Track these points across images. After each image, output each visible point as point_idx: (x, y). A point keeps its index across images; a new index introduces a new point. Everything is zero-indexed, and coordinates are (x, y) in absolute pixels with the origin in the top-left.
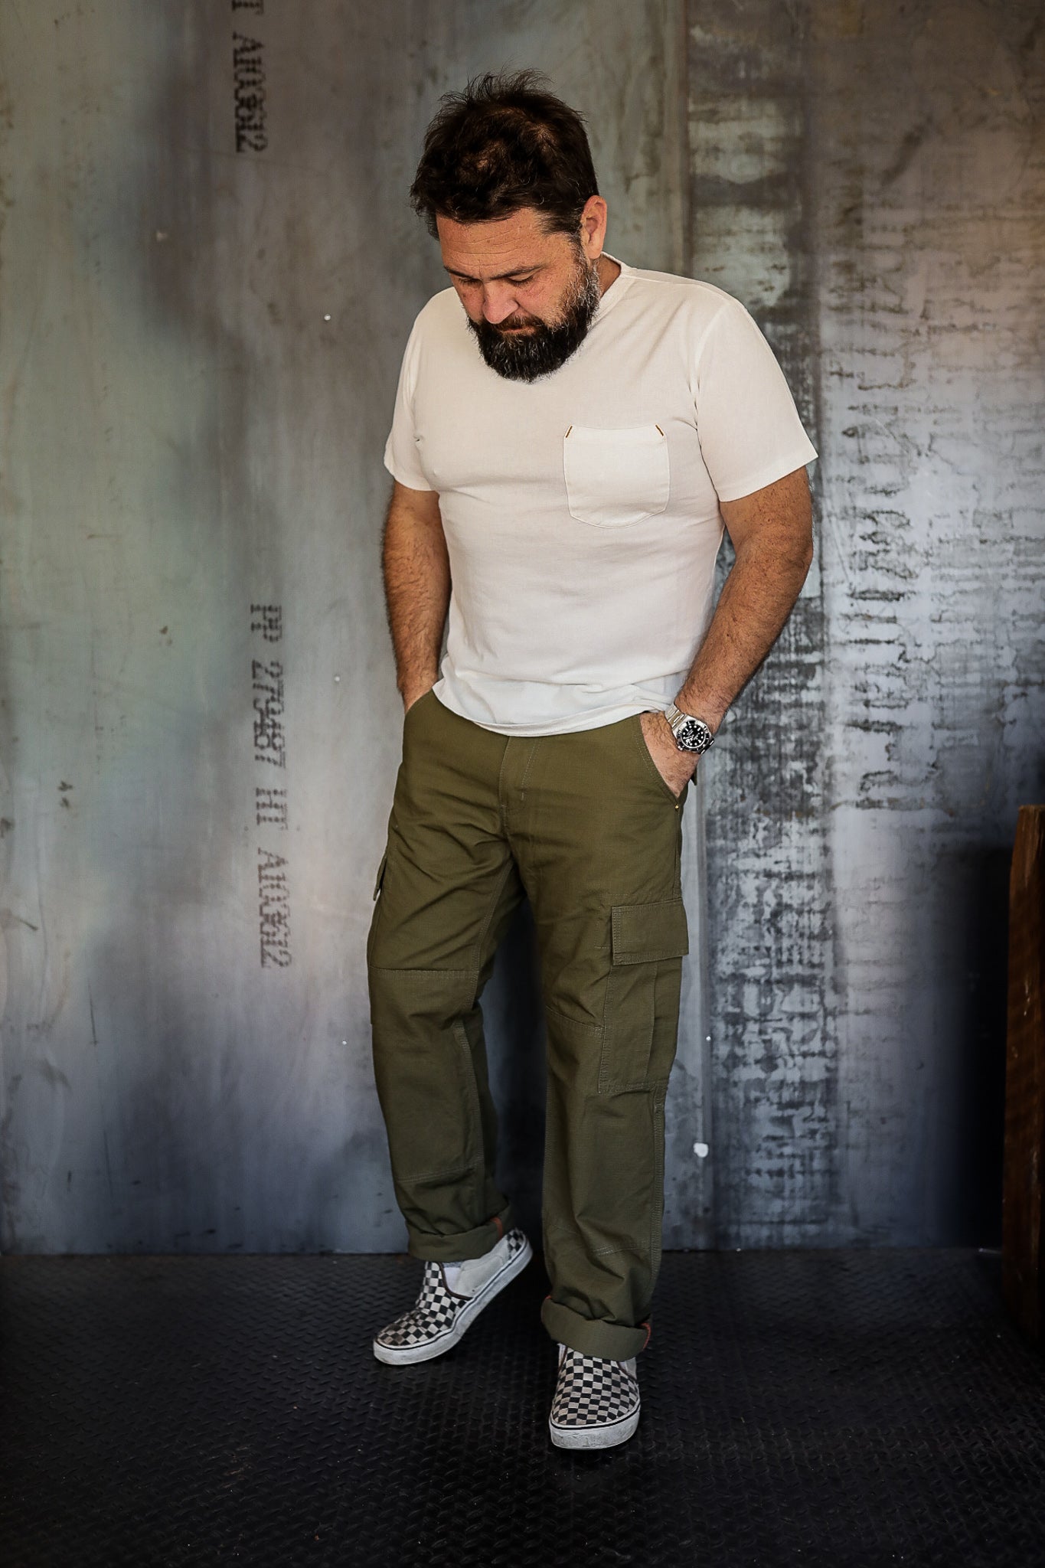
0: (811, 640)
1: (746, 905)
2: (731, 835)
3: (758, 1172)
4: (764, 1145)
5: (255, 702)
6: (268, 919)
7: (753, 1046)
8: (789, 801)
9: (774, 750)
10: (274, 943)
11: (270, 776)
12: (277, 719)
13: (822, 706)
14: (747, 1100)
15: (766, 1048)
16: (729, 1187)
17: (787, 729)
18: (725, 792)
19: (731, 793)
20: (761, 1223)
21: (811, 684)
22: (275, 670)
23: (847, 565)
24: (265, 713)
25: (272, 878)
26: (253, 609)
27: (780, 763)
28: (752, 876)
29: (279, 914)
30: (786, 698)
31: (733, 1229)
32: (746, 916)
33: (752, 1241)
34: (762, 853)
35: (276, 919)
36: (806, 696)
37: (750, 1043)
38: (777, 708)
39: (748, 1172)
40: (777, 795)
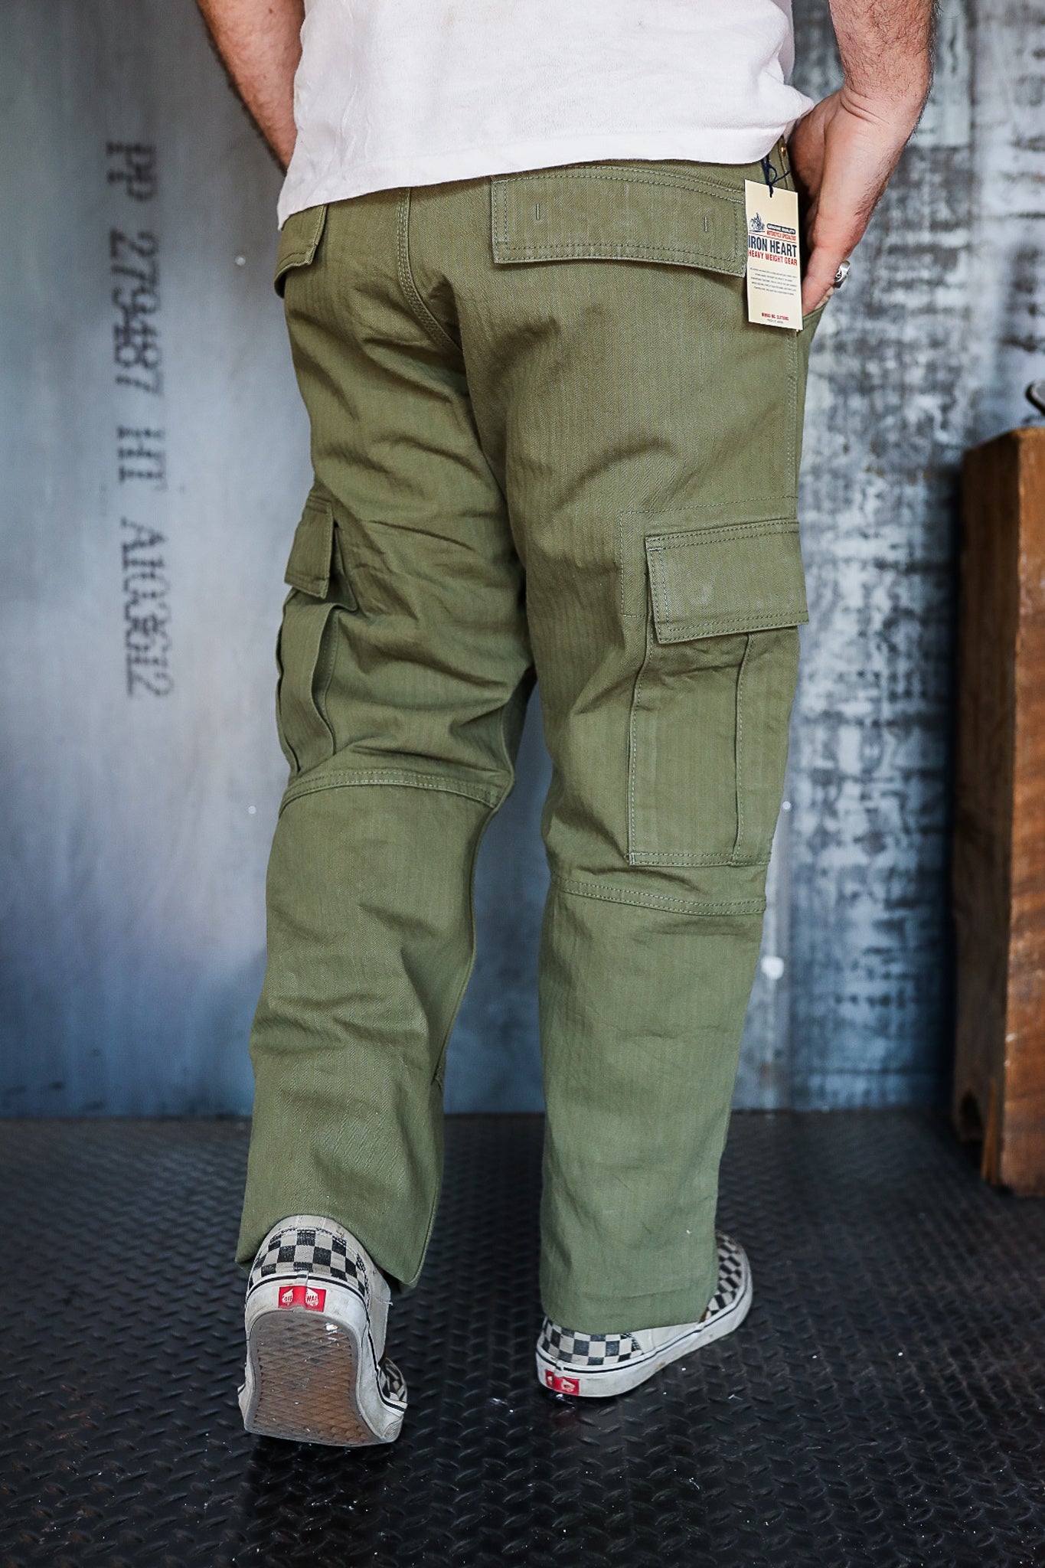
0: (953, 210)
1: (846, 610)
2: (827, 505)
3: (854, 999)
4: (864, 961)
5: (116, 294)
6: (138, 625)
7: (852, 819)
8: (912, 454)
9: (894, 378)
10: (146, 661)
11: (139, 409)
12: (151, 320)
13: (967, 313)
14: (841, 898)
15: (871, 821)
16: (812, 1021)
17: (913, 346)
18: (819, 440)
19: (830, 442)
20: (855, 1072)
21: (952, 278)
22: (146, 245)
23: (1011, 95)
24: (132, 311)
25: (143, 563)
26: (112, 148)
27: (902, 397)
28: (855, 566)
29: (154, 618)
30: (913, 300)
31: (815, 1081)
32: (845, 626)
33: (842, 1100)
34: (871, 531)
35: (150, 624)
36: (944, 298)
37: (847, 813)
38: (899, 313)
39: (839, 1000)
40: (897, 445)
